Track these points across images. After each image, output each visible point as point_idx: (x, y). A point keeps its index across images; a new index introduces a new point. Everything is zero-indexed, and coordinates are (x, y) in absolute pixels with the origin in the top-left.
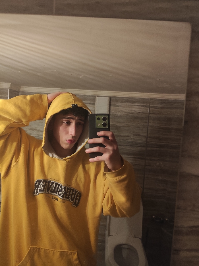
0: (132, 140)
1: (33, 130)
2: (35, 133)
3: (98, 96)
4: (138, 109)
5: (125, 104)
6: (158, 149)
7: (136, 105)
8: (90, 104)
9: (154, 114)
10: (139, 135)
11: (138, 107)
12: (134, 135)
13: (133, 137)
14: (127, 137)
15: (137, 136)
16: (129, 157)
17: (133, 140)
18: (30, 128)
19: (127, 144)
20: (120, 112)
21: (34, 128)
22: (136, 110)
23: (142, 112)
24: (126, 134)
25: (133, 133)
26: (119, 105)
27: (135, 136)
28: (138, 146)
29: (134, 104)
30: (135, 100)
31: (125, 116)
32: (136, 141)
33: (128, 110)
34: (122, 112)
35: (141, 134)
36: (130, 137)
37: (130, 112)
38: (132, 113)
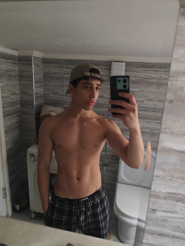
0: (145, 105)
1: (55, 94)
2: (56, 96)
3: (114, 62)
4: (154, 75)
5: (140, 69)
7: (152, 70)
8: (106, 69)
11: (154, 72)
12: (147, 100)
13: (146, 102)
14: (141, 102)
15: (150, 101)
16: (142, 121)
17: (147, 105)
18: (52, 92)
19: (140, 109)
20: (135, 77)
21: (56, 92)
22: (151, 75)
24: (140, 99)
25: (148, 98)
26: (135, 70)
28: (151, 111)
29: (150, 69)
30: (151, 65)
31: (140, 81)
32: (149, 106)
33: (143, 75)
34: (137, 77)
36: (144, 102)
37: (146, 77)
38: (147, 79)
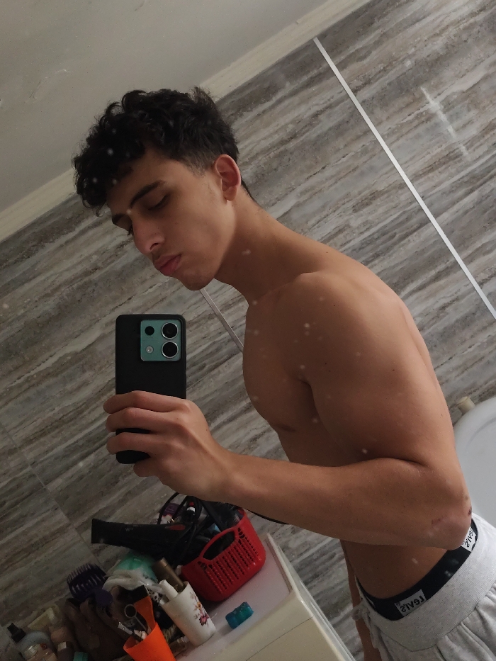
0: (362, 233)
4: (303, 108)
6: (476, 193)
9: (368, 82)
10: (375, 196)
11: (296, 99)
12: (355, 211)
13: (360, 221)
14: (341, 236)
15: (367, 204)
17: (368, 229)
22: (296, 114)
23: (325, 105)
24: (329, 228)
25: (351, 204)
27: (366, 210)
31: (275, 165)
32: (380, 225)
33: (270, 136)
35: (381, 187)
36: (349, 226)
37: (283, 135)
38: (292, 138)
